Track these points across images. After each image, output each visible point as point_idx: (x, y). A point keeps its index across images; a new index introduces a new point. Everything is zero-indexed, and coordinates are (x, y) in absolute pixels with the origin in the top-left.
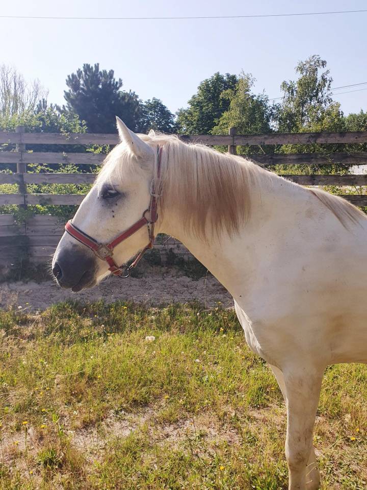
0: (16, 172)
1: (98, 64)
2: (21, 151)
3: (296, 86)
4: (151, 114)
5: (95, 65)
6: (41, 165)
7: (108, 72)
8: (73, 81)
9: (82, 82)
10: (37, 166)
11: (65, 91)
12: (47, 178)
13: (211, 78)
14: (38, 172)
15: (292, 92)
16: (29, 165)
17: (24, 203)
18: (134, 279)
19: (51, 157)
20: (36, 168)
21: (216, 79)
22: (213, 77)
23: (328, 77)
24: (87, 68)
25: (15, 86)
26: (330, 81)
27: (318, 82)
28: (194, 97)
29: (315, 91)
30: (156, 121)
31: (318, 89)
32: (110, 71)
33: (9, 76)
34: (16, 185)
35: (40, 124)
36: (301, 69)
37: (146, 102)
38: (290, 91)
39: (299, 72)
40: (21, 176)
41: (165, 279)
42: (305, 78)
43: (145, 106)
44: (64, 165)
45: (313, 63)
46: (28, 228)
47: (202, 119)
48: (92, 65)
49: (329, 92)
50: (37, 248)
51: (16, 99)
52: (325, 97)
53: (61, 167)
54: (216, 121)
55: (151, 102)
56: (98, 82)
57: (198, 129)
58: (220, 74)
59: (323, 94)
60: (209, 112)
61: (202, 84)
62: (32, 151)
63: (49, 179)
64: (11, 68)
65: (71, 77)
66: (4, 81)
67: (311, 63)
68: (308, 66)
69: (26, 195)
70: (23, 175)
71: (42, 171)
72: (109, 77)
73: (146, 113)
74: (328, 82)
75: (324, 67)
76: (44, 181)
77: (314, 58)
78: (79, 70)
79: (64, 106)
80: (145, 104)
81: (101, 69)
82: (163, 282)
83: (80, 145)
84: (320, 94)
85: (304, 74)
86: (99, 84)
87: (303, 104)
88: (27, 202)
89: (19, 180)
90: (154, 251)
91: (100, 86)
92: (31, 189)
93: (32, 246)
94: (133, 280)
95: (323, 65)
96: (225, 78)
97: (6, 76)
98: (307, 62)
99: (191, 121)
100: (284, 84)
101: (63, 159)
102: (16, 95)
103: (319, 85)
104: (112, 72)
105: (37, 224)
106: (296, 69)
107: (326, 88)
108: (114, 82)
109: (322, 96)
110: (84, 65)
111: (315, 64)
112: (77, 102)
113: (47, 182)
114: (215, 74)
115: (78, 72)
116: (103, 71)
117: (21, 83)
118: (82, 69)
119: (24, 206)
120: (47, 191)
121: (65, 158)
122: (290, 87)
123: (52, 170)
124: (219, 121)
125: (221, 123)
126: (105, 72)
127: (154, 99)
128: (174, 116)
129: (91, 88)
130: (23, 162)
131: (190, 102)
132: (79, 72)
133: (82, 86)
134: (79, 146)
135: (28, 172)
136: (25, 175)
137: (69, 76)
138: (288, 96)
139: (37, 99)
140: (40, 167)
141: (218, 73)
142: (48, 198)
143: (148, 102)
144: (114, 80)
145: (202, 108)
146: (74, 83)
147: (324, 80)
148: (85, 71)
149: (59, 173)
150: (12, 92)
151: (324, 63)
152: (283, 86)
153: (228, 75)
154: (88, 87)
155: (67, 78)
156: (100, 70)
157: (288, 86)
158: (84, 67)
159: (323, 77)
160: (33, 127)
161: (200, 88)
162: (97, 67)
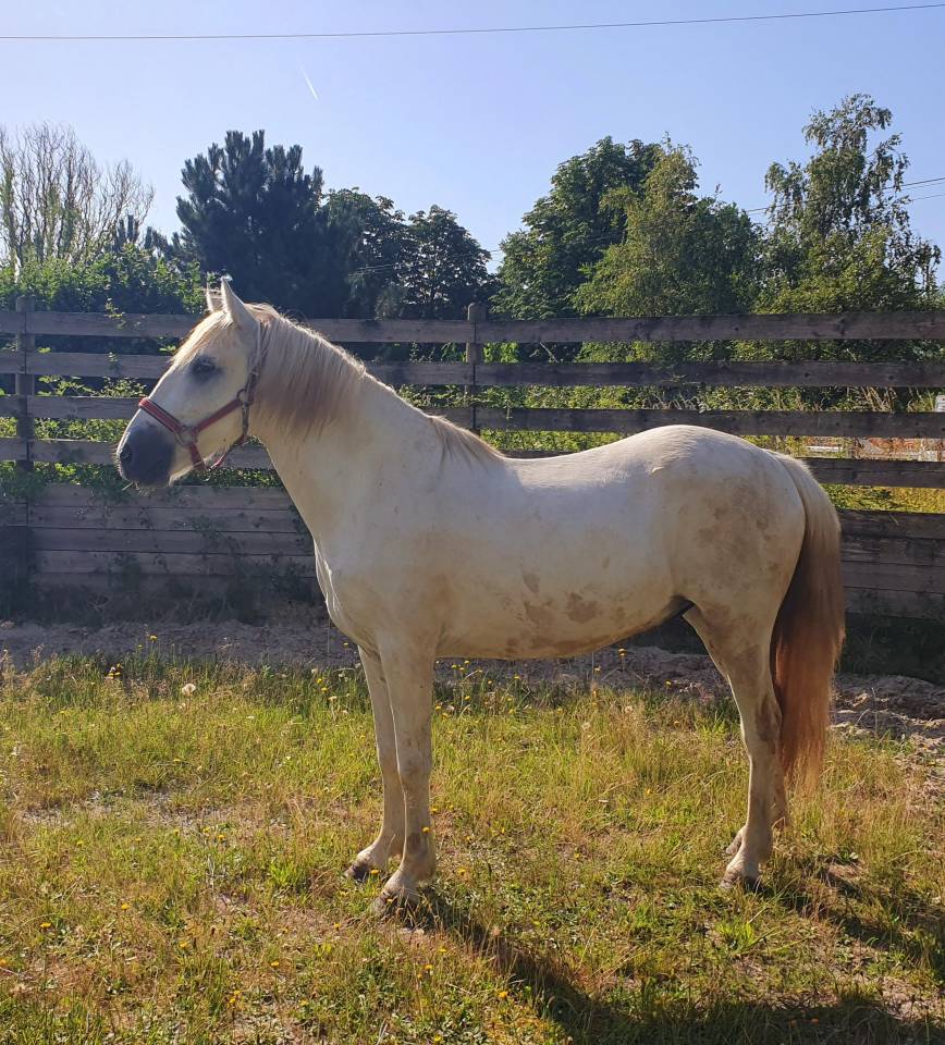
0: (12, 392)
1: (262, 133)
2: (26, 350)
3: (807, 176)
4: (424, 251)
5: (255, 135)
6: (68, 379)
7: (287, 150)
8: (197, 175)
9: (220, 176)
10: (59, 382)
11: (179, 200)
12: (74, 405)
13: (588, 152)
14: (61, 393)
15: (797, 193)
16: (41, 379)
17: (25, 458)
18: (246, 627)
19: (86, 362)
20: (56, 385)
21: (600, 156)
22: (593, 150)
23: (895, 154)
24: (235, 140)
25: (70, 183)
26: (901, 166)
27: (867, 166)
28: (541, 204)
29: (857, 191)
30: (439, 269)
31: (867, 186)
32: (292, 150)
33: (56, 157)
34: (13, 420)
35: (106, 283)
36: (819, 131)
37: (412, 218)
38: (791, 191)
39: (815, 140)
40: (23, 402)
41: (312, 628)
42: (829, 156)
43: (410, 229)
44: (114, 380)
45: (853, 116)
46: (32, 513)
47: (559, 263)
48: (248, 135)
49: (900, 195)
50: (49, 555)
51: (71, 212)
52: (889, 209)
53: (107, 384)
54: (585, 269)
55: (425, 217)
56: (261, 175)
57: (549, 292)
58: (615, 142)
59: (883, 198)
60: (580, 245)
61: (563, 170)
62: (48, 349)
63: (80, 409)
64: (63, 137)
65: (193, 164)
66: (44, 169)
67: (848, 116)
68: (839, 122)
69: (30, 440)
70: (26, 400)
71: (69, 391)
72: (289, 163)
73: (413, 247)
74: (896, 167)
75: (883, 127)
76: (70, 413)
77: (857, 103)
78: (215, 147)
79: (176, 235)
80: (409, 223)
81: (268, 145)
82: (307, 636)
83: (145, 338)
84: (873, 201)
85: (829, 144)
86: (263, 182)
87: (824, 226)
88: (33, 457)
89: (17, 408)
90: (292, 569)
91: (266, 187)
92: (44, 430)
93: (41, 550)
94: (242, 629)
95: (881, 122)
96: (628, 153)
97: (48, 155)
98: (838, 114)
99: (531, 268)
100: (775, 172)
101: (111, 368)
102: (70, 203)
103: (871, 173)
104: (296, 152)
105: (51, 503)
106: (806, 131)
107: (890, 183)
108: (299, 178)
109: (881, 206)
110: (229, 134)
111: (858, 118)
112: (205, 229)
113: (75, 414)
114: (600, 143)
115: (210, 152)
116: (276, 149)
117: (84, 175)
118: (222, 145)
119: (26, 464)
120: (78, 434)
121: (115, 366)
122: (789, 181)
123: (90, 390)
124: (594, 270)
125: (599, 275)
126: (279, 150)
127: (434, 209)
128: (487, 255)
129: (240, 192)
130: (28, 372)
131: (529, 219)
132: (215, 153)
133: (219, 188)
134: (143, 340)
135: (40, 392)
136: (31, 399)
137: (188, 163)
138: (784, 202)
139: (123, 212)
140: (64, 384)
141: (609, 139)
142: (76, 448)
143: (417, 219)
144: (301, 171)
145: (559, 233)
146: (200, 178)
147: (885, 162)
148: (230, 149)
149: (101, 396)
150: (63, 196)
151: (884, 117)
152: (772, 175)
153: (637, 144)
154: (234, 192)
155: (184, 167)
156: (265, 148)
157: (786, 176)
158: (228, 140)
159: (880, 154)
160: (89, 289)
161: (556, 179)
162: (259, 138)
